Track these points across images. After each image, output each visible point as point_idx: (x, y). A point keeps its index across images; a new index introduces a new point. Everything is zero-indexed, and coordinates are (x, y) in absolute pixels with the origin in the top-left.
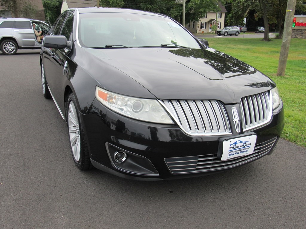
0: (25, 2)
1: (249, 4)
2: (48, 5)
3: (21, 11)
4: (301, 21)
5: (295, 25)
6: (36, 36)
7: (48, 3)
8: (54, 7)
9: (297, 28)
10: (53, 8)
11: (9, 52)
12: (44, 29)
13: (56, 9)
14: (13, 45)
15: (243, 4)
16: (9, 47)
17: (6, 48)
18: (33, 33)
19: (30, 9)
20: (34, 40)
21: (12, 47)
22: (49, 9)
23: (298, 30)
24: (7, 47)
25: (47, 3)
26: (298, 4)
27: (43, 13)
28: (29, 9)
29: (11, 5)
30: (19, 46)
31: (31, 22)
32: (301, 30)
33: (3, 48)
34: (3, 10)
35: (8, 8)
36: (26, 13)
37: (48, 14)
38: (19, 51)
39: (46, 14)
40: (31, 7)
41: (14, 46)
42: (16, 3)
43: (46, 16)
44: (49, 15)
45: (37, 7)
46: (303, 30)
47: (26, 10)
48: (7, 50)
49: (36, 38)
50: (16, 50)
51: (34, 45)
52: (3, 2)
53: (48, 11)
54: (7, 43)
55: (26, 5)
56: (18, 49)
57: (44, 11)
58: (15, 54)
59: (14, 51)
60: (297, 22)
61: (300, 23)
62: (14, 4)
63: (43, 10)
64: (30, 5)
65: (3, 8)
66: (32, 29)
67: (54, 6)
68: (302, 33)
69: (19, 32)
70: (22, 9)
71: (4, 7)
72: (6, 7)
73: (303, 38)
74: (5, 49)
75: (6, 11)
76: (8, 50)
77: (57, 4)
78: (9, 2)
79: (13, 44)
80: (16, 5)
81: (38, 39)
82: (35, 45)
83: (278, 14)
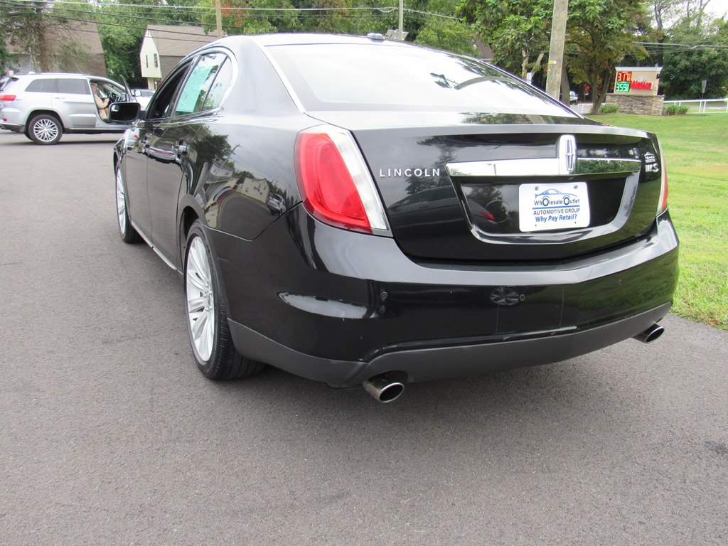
0: (64, 38)
1: (524, 44)
2: (112, 43)
3: (55, 56)
4: (640, 80)
5: (630, 88)
6: (99, 109)
7: (112, 40)
8: (124, 47)
9: (633, 92)
10: (123, 49)
11: (46, 139)
12: (113, 94)
13: (129, 51)
14: (53, 126)
15: (513, 45)
16: (45, 129)
17: (40, 132)
18: (93, 102)
19: (74, 52)
20: (94, 116)
21: (52, 129)
22: (113, 52)
23: (635, 96)
24: (41, 130)
25: (109, 37)
26: (628, 45)
27: (102, 61)
28: (71, 53)
29: (34, 42)
30: (65, 127)
31: (88, 81)
32: (642, 97)
33: (35, 130)
34: (15, 55)
35: (27, 50)
36: (66, 61)
37: (111, 62)
38: (65, 137)
39: (108, 62)
40: (77, 49)
41: (56, 127)
42: (43, 38)
43: (107, 66)
44: (114, 64)
45: (90, 48)
46: (646, 97)
47: (66, 54)
48: (42, 135)
49: (99, 113)
50: (59, 137)
51: (94, 126)
52: (16, 37)
53: (111, 56)
54: (41, 121)
55: (67, 45)
56: (64, 133)
57: (103, 56)
58: (57, 143)
59: (56, 136)
60: (632, 80)
61: (639, 83)
62: (40, 40)
63: (102, 54)
64: (74, 44)
65: (15, 51)
66: (90, 94)
67: (124, 44)
68: (644, 104)
69: (66, 100)
70: (58, 52)
71: (18, 47)
72: (22, 47)
73: (645, 114)
74: (37, 132)
75: (21, 55)
76: (44, 135)
77: (132, 41)
78: (28, 37)
79: (54, 124)
80: (44, 42)
81: (101, 114)
82: (97, 125)
83: (591, 65)
